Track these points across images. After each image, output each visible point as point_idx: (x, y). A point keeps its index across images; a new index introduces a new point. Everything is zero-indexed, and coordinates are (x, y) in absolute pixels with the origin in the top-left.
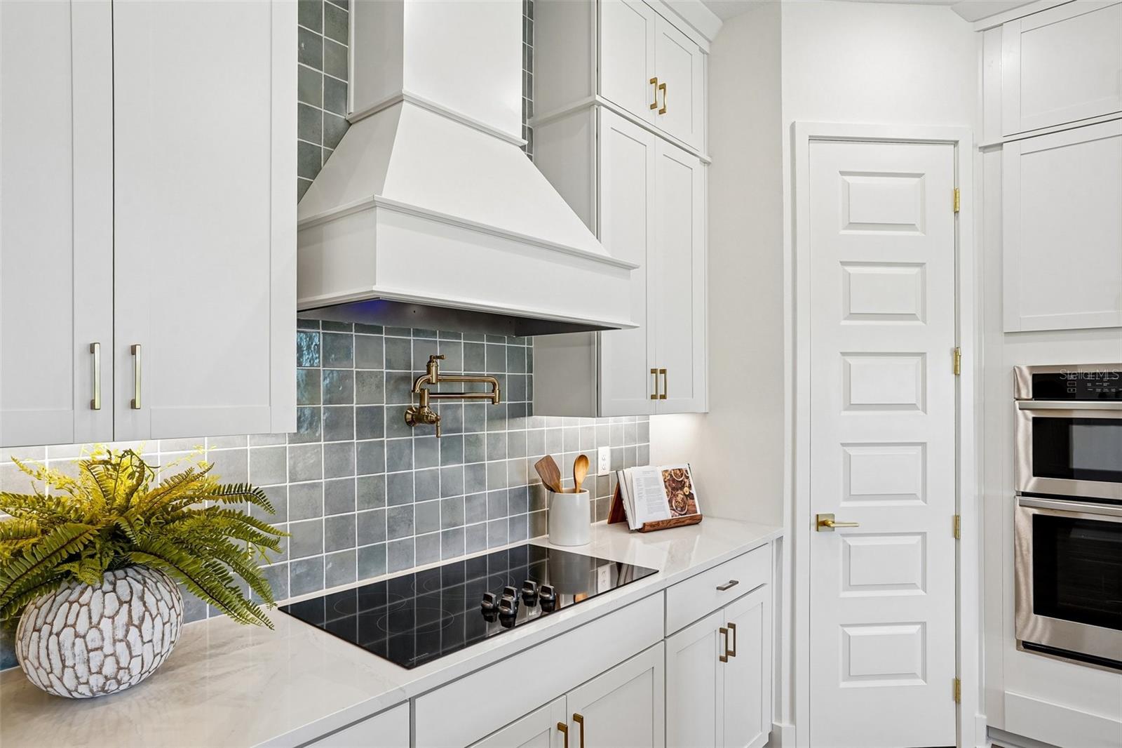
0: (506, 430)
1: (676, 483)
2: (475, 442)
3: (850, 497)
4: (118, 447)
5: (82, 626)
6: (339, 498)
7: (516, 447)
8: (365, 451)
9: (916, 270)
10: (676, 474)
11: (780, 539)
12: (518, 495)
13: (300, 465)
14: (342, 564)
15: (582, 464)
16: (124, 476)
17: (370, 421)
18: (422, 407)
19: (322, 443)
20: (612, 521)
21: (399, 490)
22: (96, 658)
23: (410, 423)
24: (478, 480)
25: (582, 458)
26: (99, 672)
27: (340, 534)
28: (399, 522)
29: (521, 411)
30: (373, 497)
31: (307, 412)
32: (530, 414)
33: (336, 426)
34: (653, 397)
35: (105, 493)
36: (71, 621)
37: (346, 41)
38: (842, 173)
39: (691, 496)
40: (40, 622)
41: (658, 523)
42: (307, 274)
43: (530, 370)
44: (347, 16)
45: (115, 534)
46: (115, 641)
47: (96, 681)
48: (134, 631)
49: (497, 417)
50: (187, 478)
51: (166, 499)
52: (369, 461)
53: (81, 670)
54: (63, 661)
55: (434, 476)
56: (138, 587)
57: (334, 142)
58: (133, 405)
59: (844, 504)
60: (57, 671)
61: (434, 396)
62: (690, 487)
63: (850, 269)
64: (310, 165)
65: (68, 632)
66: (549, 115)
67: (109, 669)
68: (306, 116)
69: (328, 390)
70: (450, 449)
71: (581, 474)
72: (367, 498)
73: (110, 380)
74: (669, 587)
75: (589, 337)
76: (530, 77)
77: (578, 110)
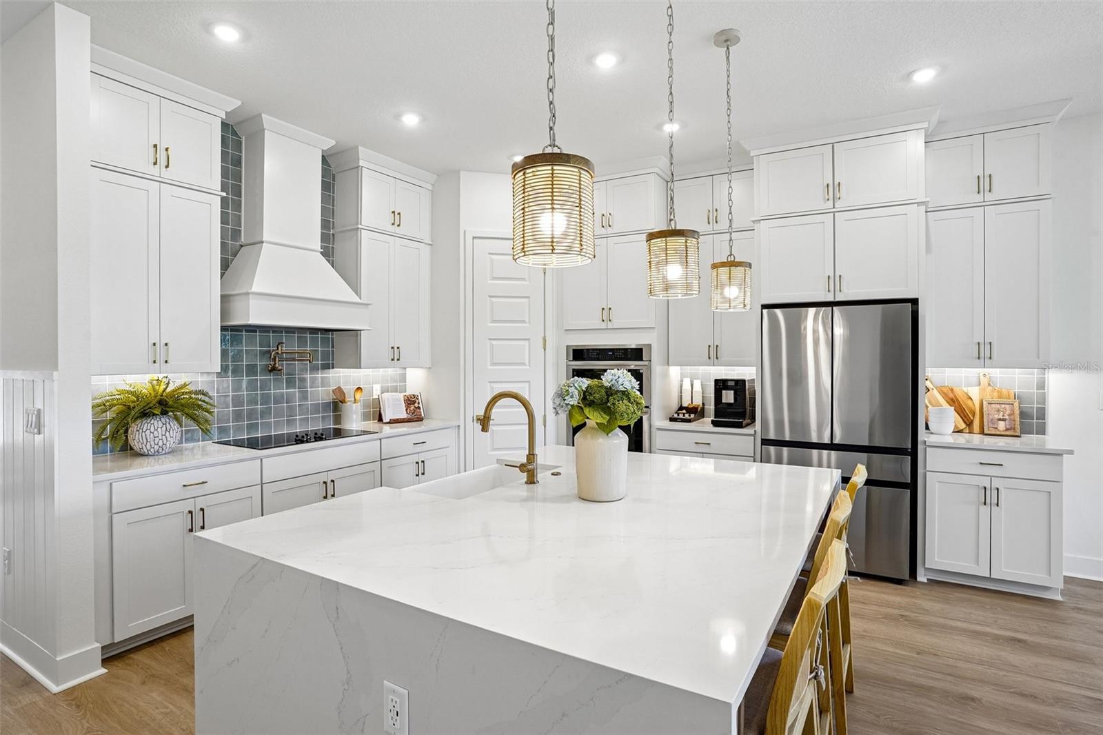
0: (319, 375)
1: (411, 401)
2: (303, 380)
4: (161, 376)
5: (152, 430)
6: (237, 401)
7: (324, 383)
8: (249, 382)
9: (526, 300)
10: (411, 397)
11: (459, 426)
12: (326, 406)
13: (221, 387)
14: (239, 429)
15: (359, 391)
16: (162, 384)
17: (251, 370)
18: (275, 364)
19: (230, 379)
20: (379, 421)
21: (266, 399)
22: (157, 439)
23: (270, 371)
24: (304, 396)
25: (359, 388)
26: (158, 444)
27: (238, 416)
28: (265, 413)
29: (327, 367)
30: (253, 401)
31: (224, 366)
32: (333, 368)
33: (236, 371)
34: (392, 360)
35: (154, 390)
36: (149, 428)
37: (240, 212)
38: (490, 254)
39: (419, 408)
40: (138, 429)
41: (398, 419)
42: (224, 313)
43: (333, 347)
44: (241, 201)
45: (160, 403)
46: (162, 435)
47: (156, 447)
48: (167, 433)
49: (314, 369)
50: (185, 385)
51: (175, 393)
52: (252, 386)
53: (152, 443)
54: (147, 440)
55: (282, 395)
56: (168, 420)
57: (235, 255)
58: (166, 362)
60: (145, 443)
61: (281, 359)
62: (419, 403)
64: (225, 265)
65: (148, 431)
66: (341, 230)
67: (160, 444)
68: (224, 246)
69: (233, 357)
70: (291, 383)
71: (358, 396)
72: (250, 402)
73: (159, 353)
74: (383, 438)
75: (355, 333)
76: (333, 209)
77: (353, 230)
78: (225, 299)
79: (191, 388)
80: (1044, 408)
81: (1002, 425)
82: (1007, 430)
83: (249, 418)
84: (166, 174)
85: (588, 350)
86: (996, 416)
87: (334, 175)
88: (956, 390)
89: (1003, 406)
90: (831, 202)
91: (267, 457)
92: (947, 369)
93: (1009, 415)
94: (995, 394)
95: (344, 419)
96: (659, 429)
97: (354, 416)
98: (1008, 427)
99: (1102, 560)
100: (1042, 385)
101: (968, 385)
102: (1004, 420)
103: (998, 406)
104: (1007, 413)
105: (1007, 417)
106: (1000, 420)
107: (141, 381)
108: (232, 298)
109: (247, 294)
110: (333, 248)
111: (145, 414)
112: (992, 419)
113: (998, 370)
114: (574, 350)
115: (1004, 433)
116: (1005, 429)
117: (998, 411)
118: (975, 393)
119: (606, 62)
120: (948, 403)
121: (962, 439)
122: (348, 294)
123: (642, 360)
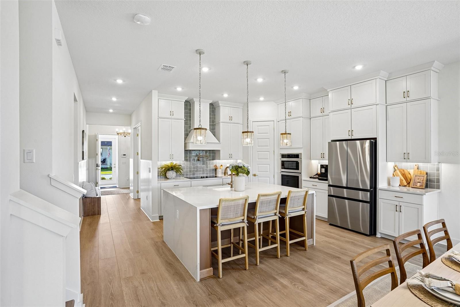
0: (211, 161)
2: (207, 163)
3: (259, 172)
4: (172, 161)
5: (170, 173)
6: (190, 168)
7: (212, 164)
9: (269, 139)
12: (213, 170)
13: (185, 164)
14: (191, 174)
17: (194, 160)
19: (187, 162)
21: (197, 167)
22: (171, 175)
23: (198, 160)
24: (207, 167)
25: (222, 165)
27: (190, 171)
28: (197, 171)
29: (213, 159)
32: (215, 160)
33: (189, 160)
34: (230, 158)
37: (191, 122)
38: (257, 126)
40: (168, 173)
42: (185, 147)
43: (215, 154)
44: (191, 119)
45: (172, 167)
47: (171, 177)
48: (173, 174)
49: (210, 160)
50: (176, 164)
52: (194, 164)
54: (169, 175)
55: (201, 167)
56: (173, 171)
57: (190, 132)
58: (173, 159)
59: (257, 173)
61: (200, 158)
63: (258, 140)
64: (185, 138)
70: (203, 164)
71: (221, 167)
72: (193, 168)
73: (171, 157)
74: (224, 179)
75: (219, 151)
76: (215, 117)
77: (218, 123)
78: (185, 144)
79: (178, 164)
80: (439, 179)
81: (419, 184)
82: (420, 186)
83: (193, 172)
84: (173, 117)
85: (285, 155)
86: (417, 181)
87: (215, 108)
88: (406, 171)
89: (421, 177)
90: (350, 105)
91: (192, 181)
92: (403, 163)
93: (422, 181)
94: (419, 173)
95: (217, 174)
96: (304, 180)
97: (220, 173)
98: (421, 185)
99: (459, 240)
100: (438, 170)
101: (410, 169)
102: (420, 182)
103: (419, 177)
104: (422, 180)
105: (421, 181)
106: (418, 182)
107: (168, 163)
108: (187, 143)
109: (189, 142)
110: (215, 128)
111: (169, 170)
112: (416, 182)
113: (422, 163)
114: (282, 155)
115: (418, 187)
116: (419, 186)
117: (419, 179)
118: (412, 172)
119: (260, 80)
120: (402, 175)
121: (405, 189)
122: (216, 141)
123: (298, 158)
